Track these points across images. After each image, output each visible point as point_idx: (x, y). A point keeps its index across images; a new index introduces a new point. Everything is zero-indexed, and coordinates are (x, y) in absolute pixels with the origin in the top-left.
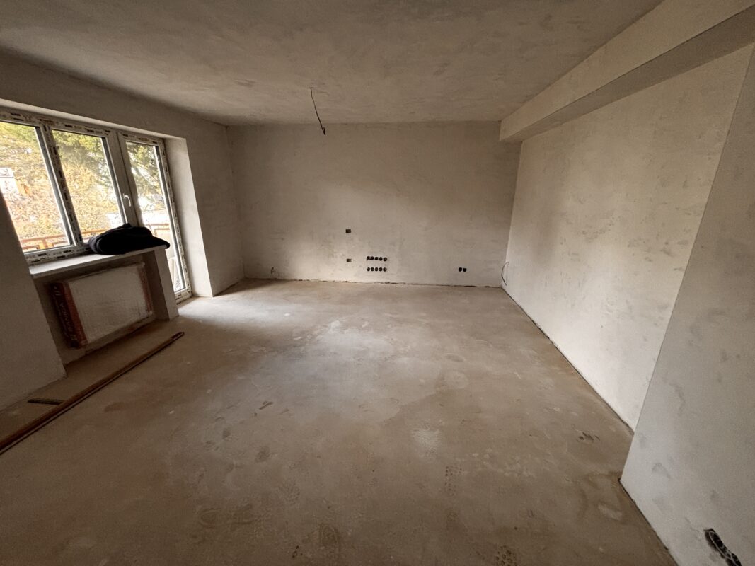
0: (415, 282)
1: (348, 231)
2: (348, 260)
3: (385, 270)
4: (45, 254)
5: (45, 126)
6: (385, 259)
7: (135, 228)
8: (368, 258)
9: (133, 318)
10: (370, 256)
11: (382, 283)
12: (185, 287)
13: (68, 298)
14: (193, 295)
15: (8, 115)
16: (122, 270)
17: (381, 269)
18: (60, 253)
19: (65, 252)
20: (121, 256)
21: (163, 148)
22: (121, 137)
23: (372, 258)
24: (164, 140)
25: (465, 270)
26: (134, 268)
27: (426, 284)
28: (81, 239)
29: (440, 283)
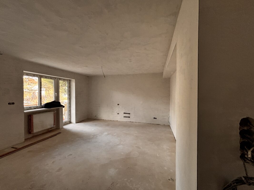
0: (140, 122)
1: (118, 105)
2: (118, 114)
3: (129, 117)
4: (31, 107)
5: (40, 77)
6: (129, 114)
7: (57, 102)
8: (124, 113)
9: (49, 127)
10: (125, 112)
11: (128, 122)
12: (68, 120)
13: (32, 119)
14: (70, 122)
15: (32, 75)
16: (49, 113)
17: (128, 117)
18: (35, 107)
19: (36, 107)
20: (49, 109)
21: (69, 82)
22: (58, 79)
23: (125, 113)
24: (70, 80)
25: (156, 118)
26: (53, 112)
27: (143, 123)
28: (41, 104)
29: (148, 122)
